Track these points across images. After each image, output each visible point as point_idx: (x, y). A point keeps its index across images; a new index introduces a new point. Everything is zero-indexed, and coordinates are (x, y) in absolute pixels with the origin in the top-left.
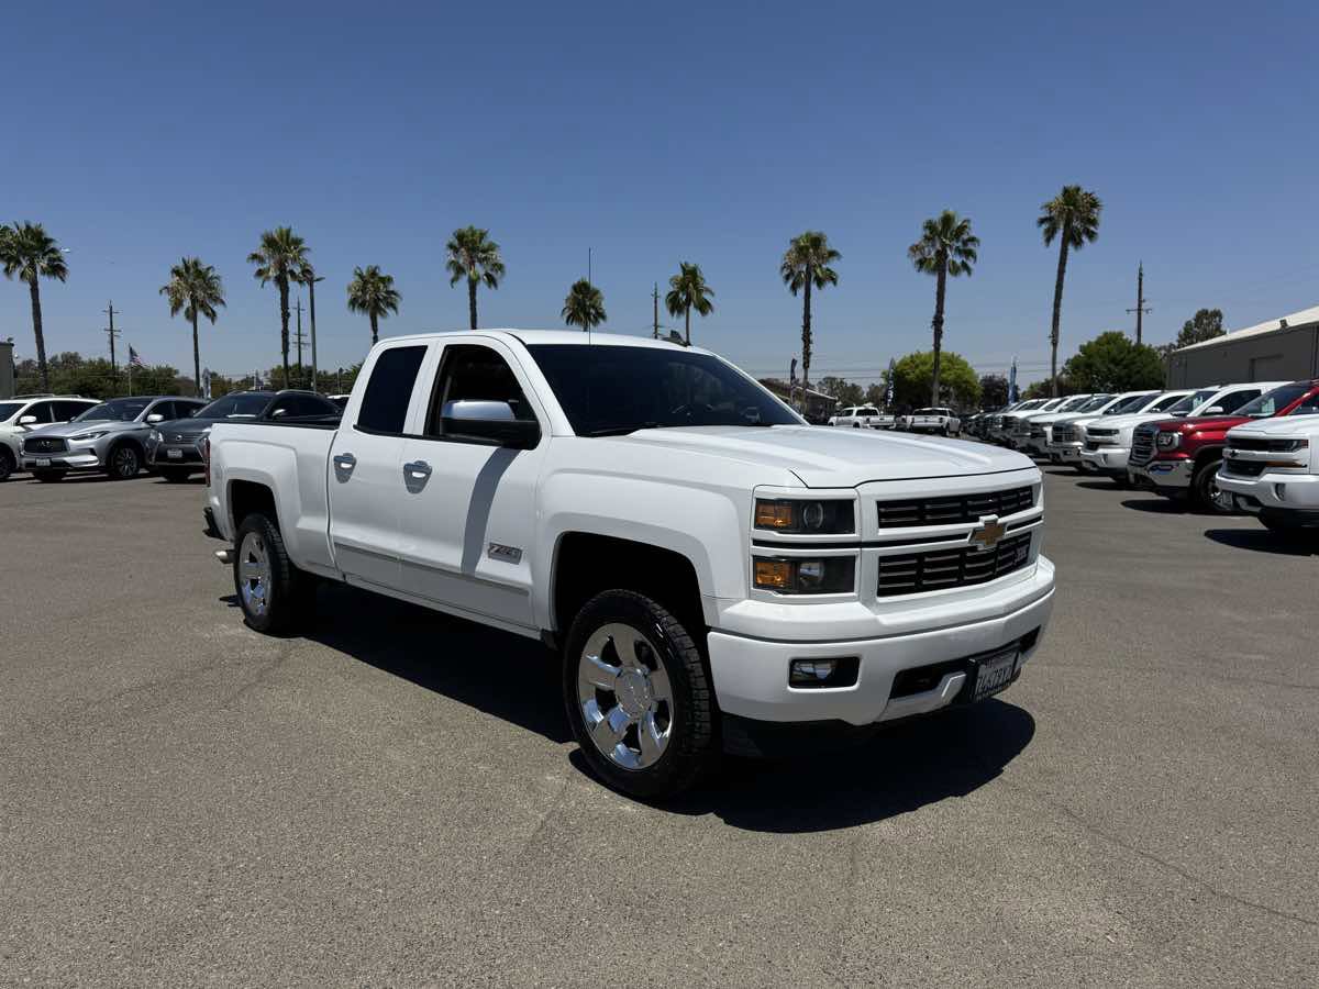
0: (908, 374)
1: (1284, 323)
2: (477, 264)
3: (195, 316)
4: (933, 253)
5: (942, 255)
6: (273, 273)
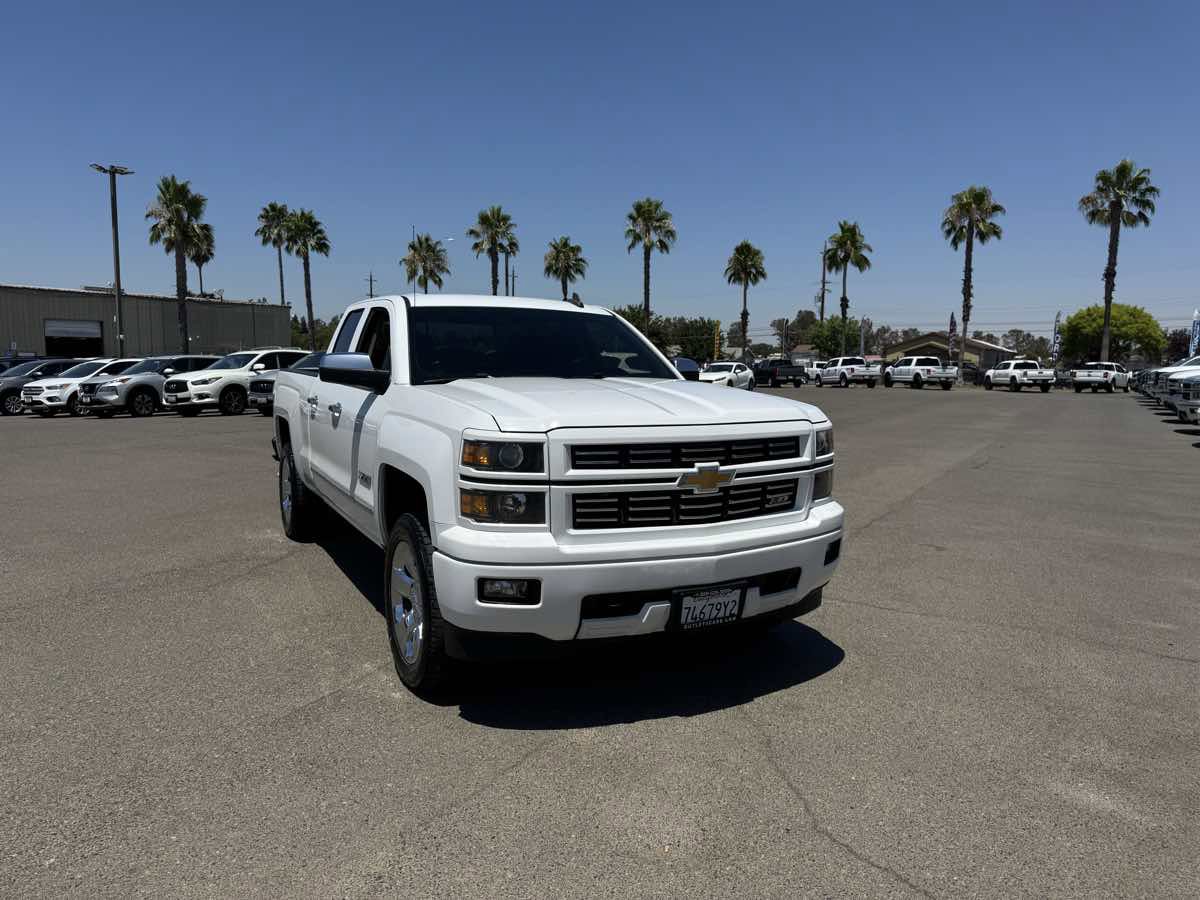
0: (1084, 327)
2: (652, 232)
3: (426, 283)
4: (1107, 205)
5: (1116, 205)
6: (486, 246)
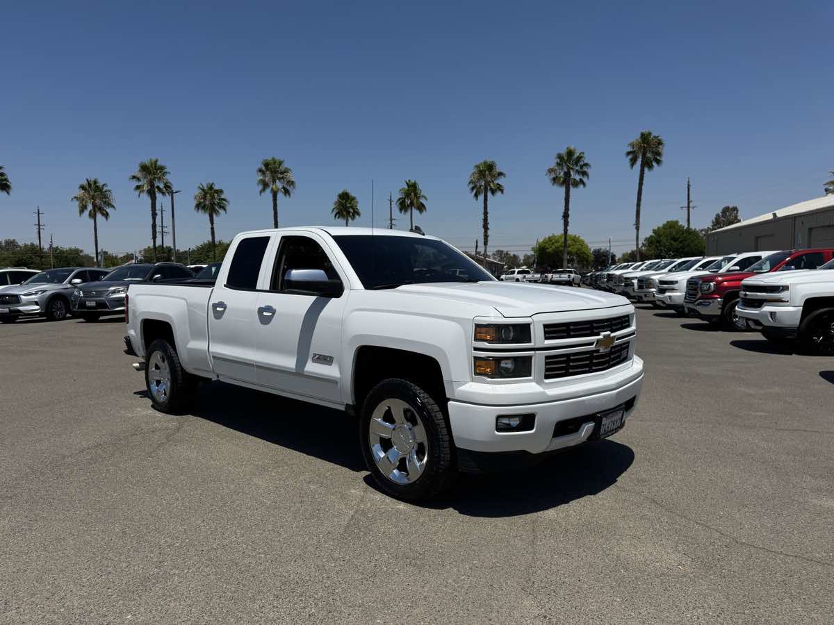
0: (548, 248)
1: (775, 215)
2: (277, 181)
3: (95, 215)
4: (562, 174)
5: (567, 174)
6: (146, 188)
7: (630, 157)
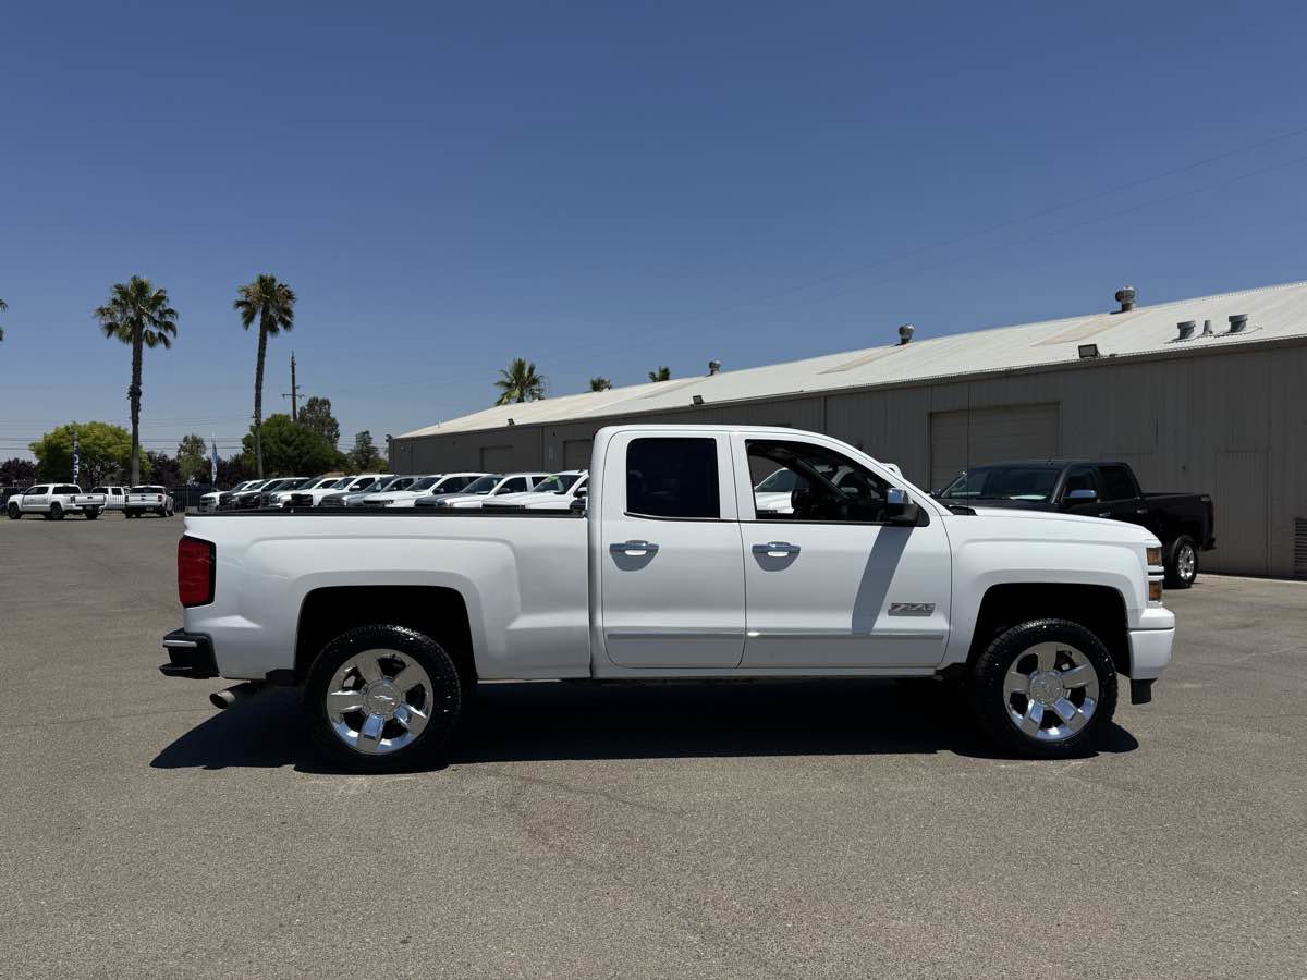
1: (511, 421)
4: (125, 321)
5: (137, 322)
7: (241, 310)
